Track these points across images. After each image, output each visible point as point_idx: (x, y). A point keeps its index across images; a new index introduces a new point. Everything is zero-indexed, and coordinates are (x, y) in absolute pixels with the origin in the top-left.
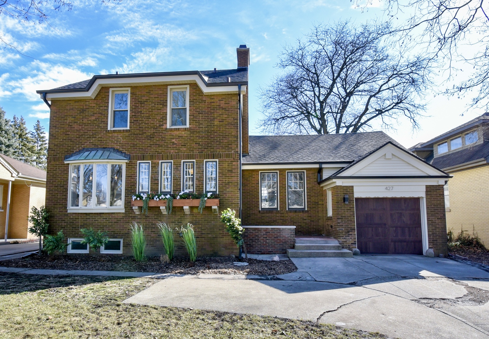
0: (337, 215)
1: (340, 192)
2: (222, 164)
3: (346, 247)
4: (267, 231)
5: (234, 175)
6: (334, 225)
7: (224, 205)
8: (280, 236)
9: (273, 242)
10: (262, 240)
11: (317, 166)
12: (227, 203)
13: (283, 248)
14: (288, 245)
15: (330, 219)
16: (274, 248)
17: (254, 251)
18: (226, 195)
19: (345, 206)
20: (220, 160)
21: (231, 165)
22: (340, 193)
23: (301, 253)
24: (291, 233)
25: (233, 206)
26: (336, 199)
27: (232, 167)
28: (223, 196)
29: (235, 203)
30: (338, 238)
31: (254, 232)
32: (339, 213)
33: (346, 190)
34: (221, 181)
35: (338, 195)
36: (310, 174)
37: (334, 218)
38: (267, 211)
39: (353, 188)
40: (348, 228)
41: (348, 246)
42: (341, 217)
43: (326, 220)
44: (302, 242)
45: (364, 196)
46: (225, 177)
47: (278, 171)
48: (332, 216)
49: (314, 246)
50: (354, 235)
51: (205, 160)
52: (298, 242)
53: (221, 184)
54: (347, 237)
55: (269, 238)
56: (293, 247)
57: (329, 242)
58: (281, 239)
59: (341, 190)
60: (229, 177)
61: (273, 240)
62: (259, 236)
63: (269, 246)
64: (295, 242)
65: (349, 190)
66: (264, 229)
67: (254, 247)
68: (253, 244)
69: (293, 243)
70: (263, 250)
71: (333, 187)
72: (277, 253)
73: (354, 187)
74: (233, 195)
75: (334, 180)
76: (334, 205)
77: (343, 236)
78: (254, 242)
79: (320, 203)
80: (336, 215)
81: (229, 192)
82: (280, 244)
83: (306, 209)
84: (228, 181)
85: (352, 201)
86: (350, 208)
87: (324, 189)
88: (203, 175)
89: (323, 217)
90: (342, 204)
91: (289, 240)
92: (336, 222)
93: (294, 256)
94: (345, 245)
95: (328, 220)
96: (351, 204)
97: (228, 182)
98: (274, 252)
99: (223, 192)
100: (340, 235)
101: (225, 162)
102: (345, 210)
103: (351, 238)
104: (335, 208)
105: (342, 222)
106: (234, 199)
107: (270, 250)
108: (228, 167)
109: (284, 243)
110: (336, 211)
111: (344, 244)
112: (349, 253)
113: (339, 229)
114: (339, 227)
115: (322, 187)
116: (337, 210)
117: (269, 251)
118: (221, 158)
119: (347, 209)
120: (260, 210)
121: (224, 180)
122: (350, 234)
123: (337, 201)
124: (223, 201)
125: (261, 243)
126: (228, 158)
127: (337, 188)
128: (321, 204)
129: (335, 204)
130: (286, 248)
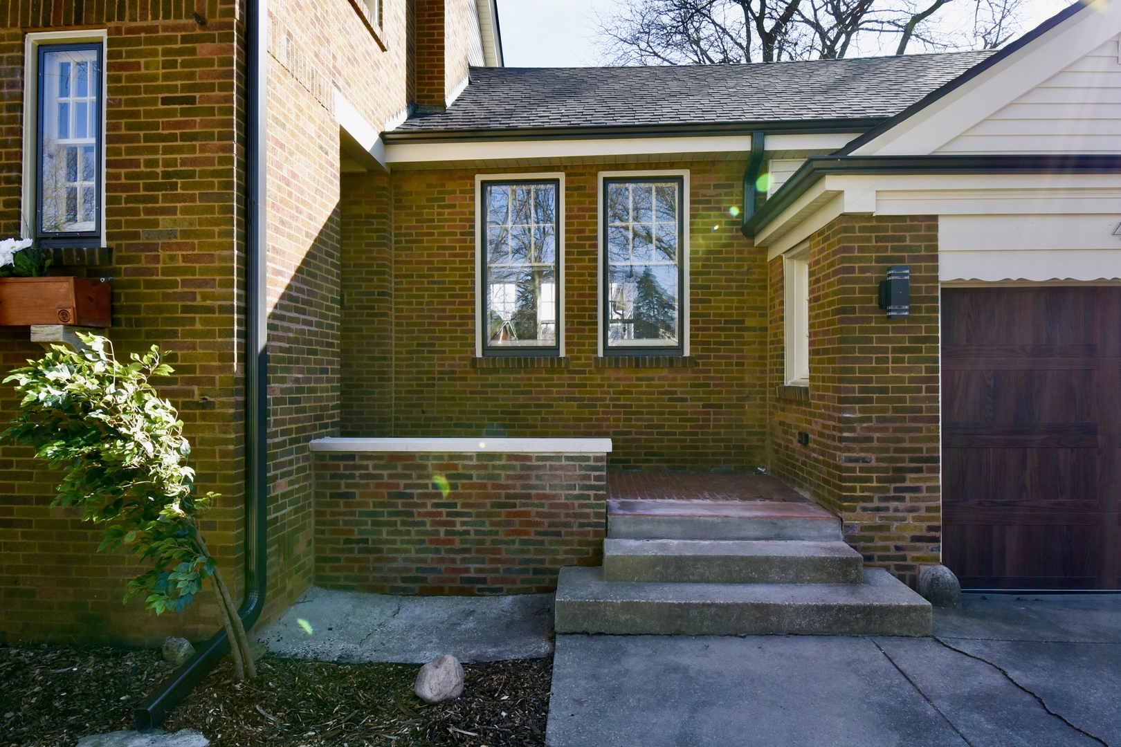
0: (841, 380)
1: (861, 249)
2: (129, 55)
3: (881, 558)
4: (455, 467)
5: (204, 124)
6: (821, 435)
7: (139, 323)
8: (528, 496)
9: (487, 528)
10: (427, 520)
11: (741, 144)
12: (160, 310)
13: (542, 561)
14: (571, 543)
15: (797, 396)
16: (492, 561)
17: (385, 579)
18: (156, 259)
19: (886, 331)
20: (118, 30)
21: (184, 64)
22: (860, 260)
23: (629, 607)
24: (587, 477)
25: (198, 326)
26: (835, 293)
27: (192, 76)
28: (138, 260)
29: (210, 310)
30: (841, 508)
31: (385, 473)
32: (852, 370)
33: (893, 239)
34: (122, 164)
35: (852, 270)
36: (708, 187)
37: (821, 398)
38: (507, 361)
39: (936, 228)
40: (897, 450)
41: (893, 552)
42: (862, 390)
43: (778, 400)
44: (645, 527)
45: (991, 272)
46: (148, 138)
47: (561, 176)
48: (806, 383)
49: (708, 561)
50: (929, 489)
51: (33, 38)
52: (623, 528)
53: (124, 188)
54: (893, 504)
55: (465, 505)
56: (594, 559)
57: (789, 532)
58: (528, 514)
59: (868, 239)
60: (173, 138)
61: (487, 521)
62: (411, 496)
63: (468, 550)
64: (605, 531)
65: (913, 239)
66: (439, 456)
67: (385, 555)
68: (380, 542)
69: (596, 533)
70: (435, 570)
71: (820, 233)
72: (505, 587)
73: (942, 223)
74: (197, 259)
75: (831, 183)
76: (822, 324)
77: (870, 499)
78: (384, 530)
79: (750, 322)
80: (832, 380)
81: (172, 234)
82: (523, 542)
83: (687, 353)
84: (167, 163)
85: (924, 300)
86: (912, 340)
87: (771, 256)
88: (20, 132)
89: (763, 386)
90: (869, 320)
91: (576, 515)
92: (831, 418)
93: (586, 626)
94: (876, 549)
95: (786, 401)
96: (923, 320)
97: (166, 175)
98: (495, 581)
99: (136, 235)
100: (853, 489)
101: (149, 41)
102: (885, 350)
103: (912, 510)
104: (830, 341)
105: (869, 419)
106: (205, 283)
107: (472, 575)
108: (166, 77)
109: (545, 534)
110: (831, 361)
111: (872, 539)
112: (910, 609)
113: (850, 460)
114: (849, 449)
115: (764, 249)
116: (840, 350)
117: (463, 580)
118: (121, 18)
119: (895, 350)
120: (479, 354)
121: (142, 158)
122: (908, 484)
123: (841, 301)
124: (139, 297)
125: (426, 533)
126: (166, 16)
127: (846, 230)
128: (754, 329)
129: (831, 323)
130: (554, 561)
